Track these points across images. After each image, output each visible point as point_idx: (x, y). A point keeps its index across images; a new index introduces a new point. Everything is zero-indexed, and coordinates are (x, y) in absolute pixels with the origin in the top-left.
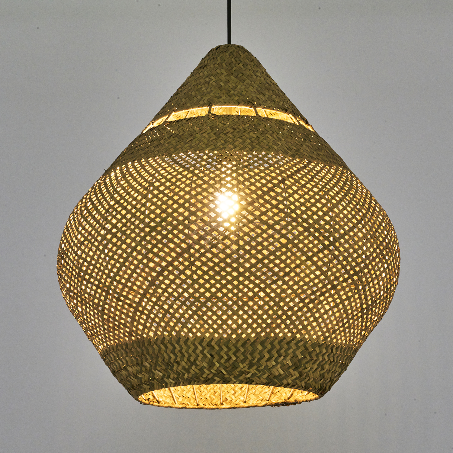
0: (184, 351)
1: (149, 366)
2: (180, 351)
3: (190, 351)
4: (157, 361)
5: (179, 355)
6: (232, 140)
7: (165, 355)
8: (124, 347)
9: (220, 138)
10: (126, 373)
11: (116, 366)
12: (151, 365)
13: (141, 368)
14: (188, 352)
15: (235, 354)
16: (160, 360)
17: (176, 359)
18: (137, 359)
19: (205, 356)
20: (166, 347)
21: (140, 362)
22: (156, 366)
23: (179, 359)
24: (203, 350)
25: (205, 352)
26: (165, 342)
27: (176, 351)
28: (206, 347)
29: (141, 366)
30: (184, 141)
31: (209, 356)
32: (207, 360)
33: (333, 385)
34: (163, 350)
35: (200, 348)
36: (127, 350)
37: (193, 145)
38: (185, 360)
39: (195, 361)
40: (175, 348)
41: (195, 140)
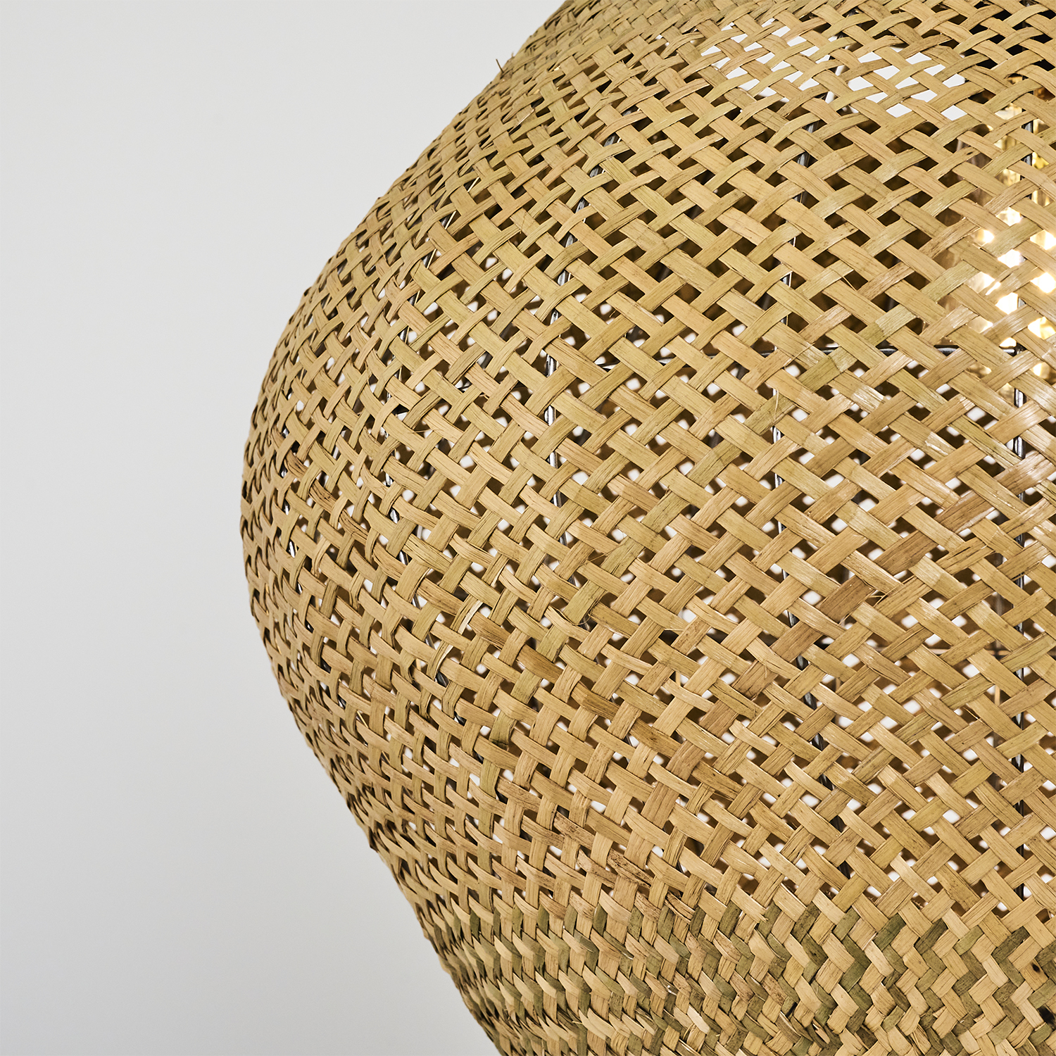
0: (907, 984)
1: (705, 1028)
2: (891, 983)
3: (942, 988)
4: (753, 1014)
5: (880, 996)
7: (805, 992)
8: (585, 926)
10: (568, 1036)
11: (518, 996)
12: (716, 1028)
13: (661, 1033)
14: (926, 992)
16: (772, 1009)
17: (862, 1013)
18: (641, 985)
19: (1012, 1015)
20: (819, 957)
21: (657, 1006)
22: (741, 1034)
23: (873, 1019)
24: (1011, 986)
25: (1020, 997)
26: (816, 932)
28: (1029, 974)
29: (661, 1024)
32: (1021, 1035)
34: (798, 966)
35: (996, 975)
36: (596, 939)
38: (910, 1023)
39: (955, 1032)
40: (863, 963)
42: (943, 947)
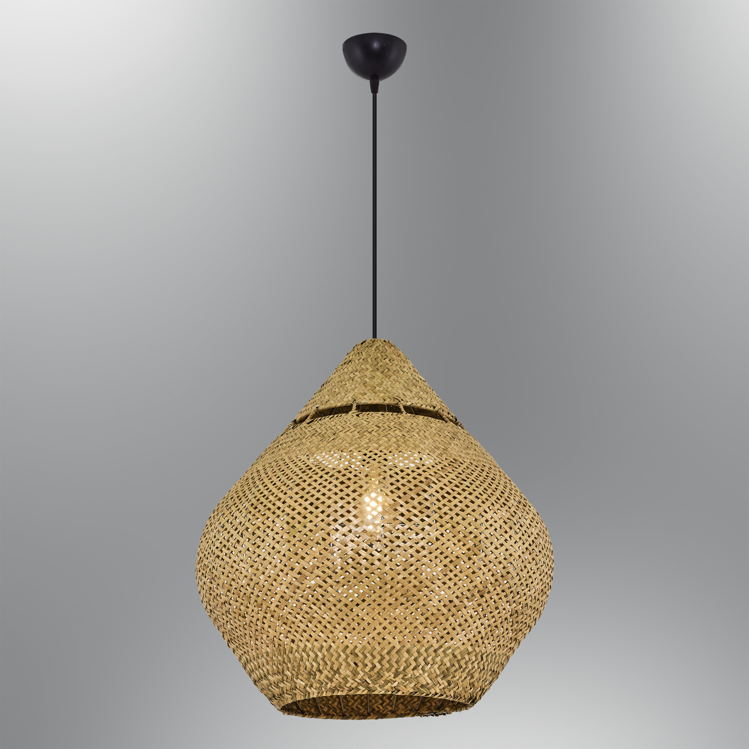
0: (326, 659)
1: (291, 675)
2: (323, 659)
3: (333, 659)
4: (299, 670)
5: (321, 662)
6: (377, 439)
7: (307, 663)
8: (265, 655)
9: (365, 437)
10: (267, 682)
11: (257, 675)
12: (293, 675)
13: (283, 677)
14: (330, 661)
15: (380, 662)
16: (302, 669)
17: (319, 667)
18: (277, 667)
19: (348, 664)
20: (309, 656)
21: (281, 671)
22: (297, 675)
23: (321, 668)
24: (347, 658)
25: (349, 660)
26: (307, 650)
27: (319, 659)
28: (350, 655)
29: (282, 675)
30: (327, 440)
31: (353, 665)
32: (351, 669)
33: (484, 694)
34: (305, 658)
35: (343, 656)
36: (267, 658)
37: (336, 444)
38: (328, 668)
39: (338, 669)
40: (317, 656)
41: (338, 438)
42: (332, 651)
